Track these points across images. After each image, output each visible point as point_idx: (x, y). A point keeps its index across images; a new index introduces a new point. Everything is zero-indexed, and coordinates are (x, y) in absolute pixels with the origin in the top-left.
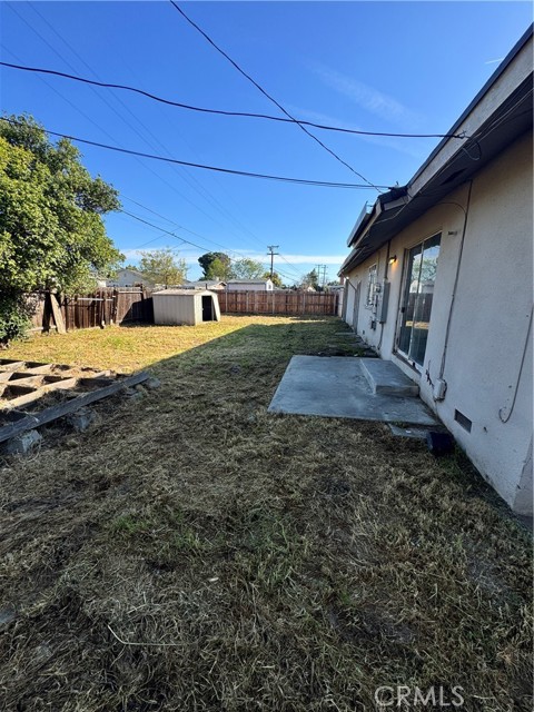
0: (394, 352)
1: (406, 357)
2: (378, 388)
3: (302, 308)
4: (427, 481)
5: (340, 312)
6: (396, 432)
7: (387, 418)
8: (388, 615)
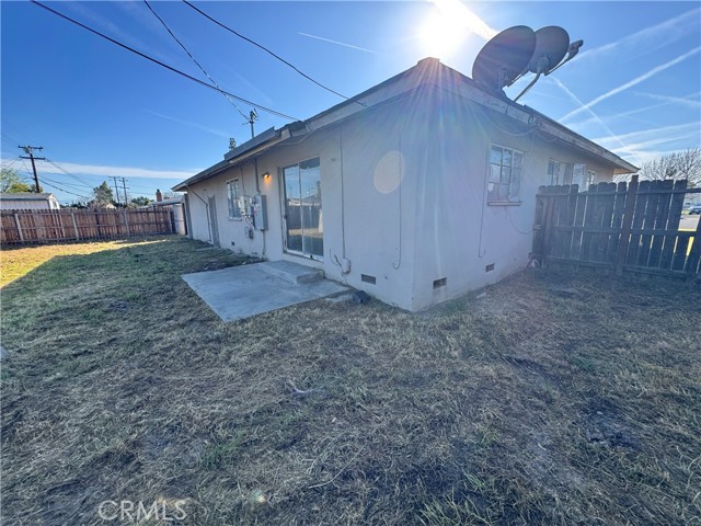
0: (285, 252)
1: (301, 253)
2: (298, 278)
3: (124, 230)
4: (374, 316)
5: (181, 228)
6: (335, 301)
7: (321, 295)
8: (416, 372)
